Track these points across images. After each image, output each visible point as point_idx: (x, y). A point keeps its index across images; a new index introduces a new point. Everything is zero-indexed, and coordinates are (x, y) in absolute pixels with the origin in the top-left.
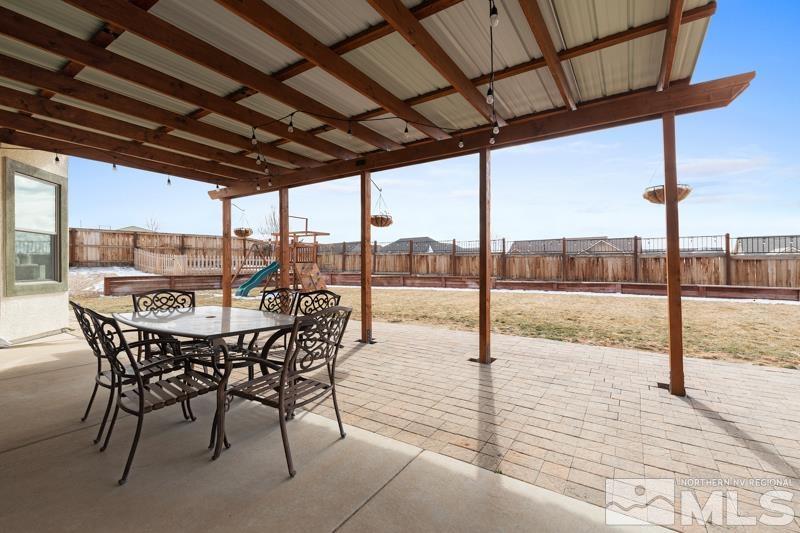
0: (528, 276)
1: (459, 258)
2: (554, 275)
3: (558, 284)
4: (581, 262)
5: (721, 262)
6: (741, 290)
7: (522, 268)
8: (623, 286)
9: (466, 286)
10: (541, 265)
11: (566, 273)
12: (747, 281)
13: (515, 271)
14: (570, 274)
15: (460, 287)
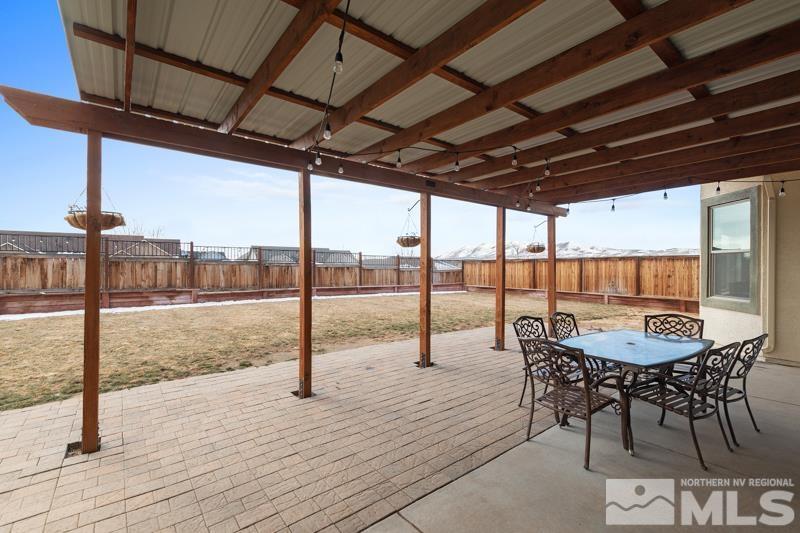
0: (223, 285)
1: (117, 264)
2: (250, 283)
3: (269, 292)
4: (275, 271)
5: (357, 270)
6: (375, 288)
7: (214, 278)
8: (318, 290)
9: (150, 303)
10: (238, 273)
11: (261, 280)
12: (368, 283)
13: (206, 280)
14: (265, 282)
15: (140, 304)
